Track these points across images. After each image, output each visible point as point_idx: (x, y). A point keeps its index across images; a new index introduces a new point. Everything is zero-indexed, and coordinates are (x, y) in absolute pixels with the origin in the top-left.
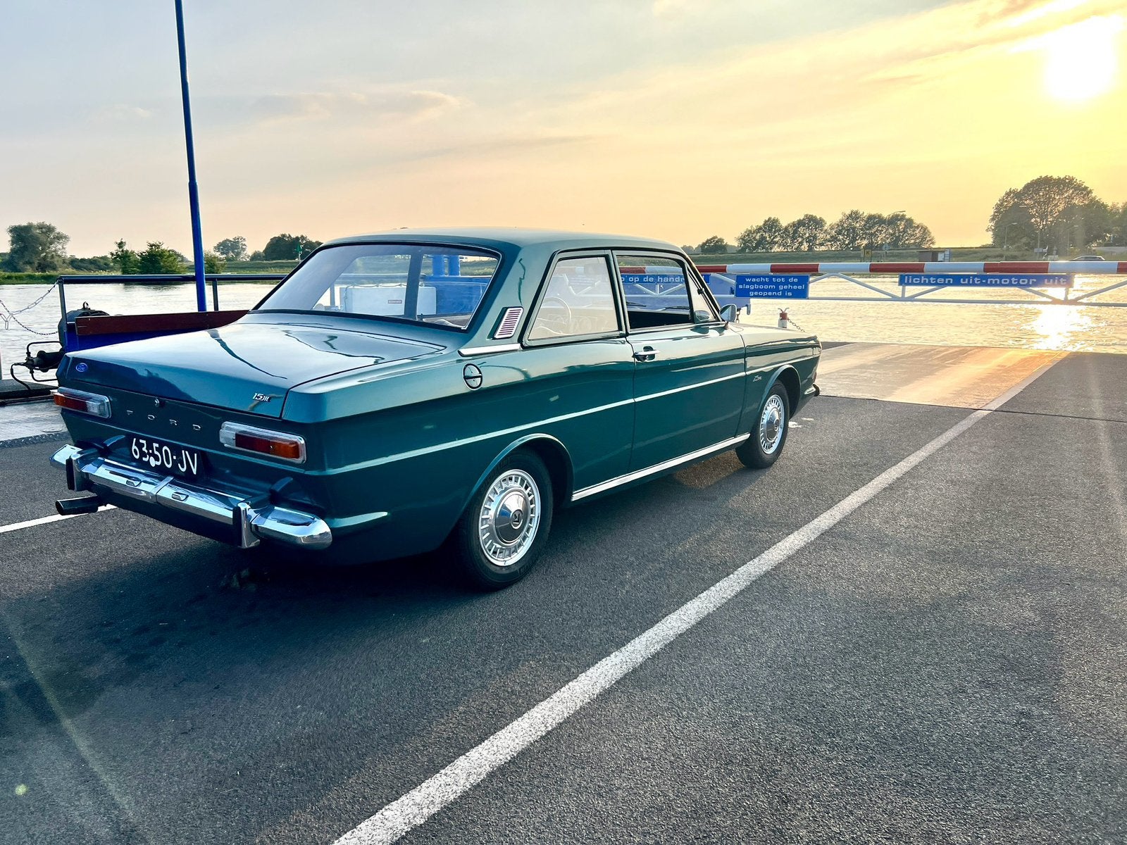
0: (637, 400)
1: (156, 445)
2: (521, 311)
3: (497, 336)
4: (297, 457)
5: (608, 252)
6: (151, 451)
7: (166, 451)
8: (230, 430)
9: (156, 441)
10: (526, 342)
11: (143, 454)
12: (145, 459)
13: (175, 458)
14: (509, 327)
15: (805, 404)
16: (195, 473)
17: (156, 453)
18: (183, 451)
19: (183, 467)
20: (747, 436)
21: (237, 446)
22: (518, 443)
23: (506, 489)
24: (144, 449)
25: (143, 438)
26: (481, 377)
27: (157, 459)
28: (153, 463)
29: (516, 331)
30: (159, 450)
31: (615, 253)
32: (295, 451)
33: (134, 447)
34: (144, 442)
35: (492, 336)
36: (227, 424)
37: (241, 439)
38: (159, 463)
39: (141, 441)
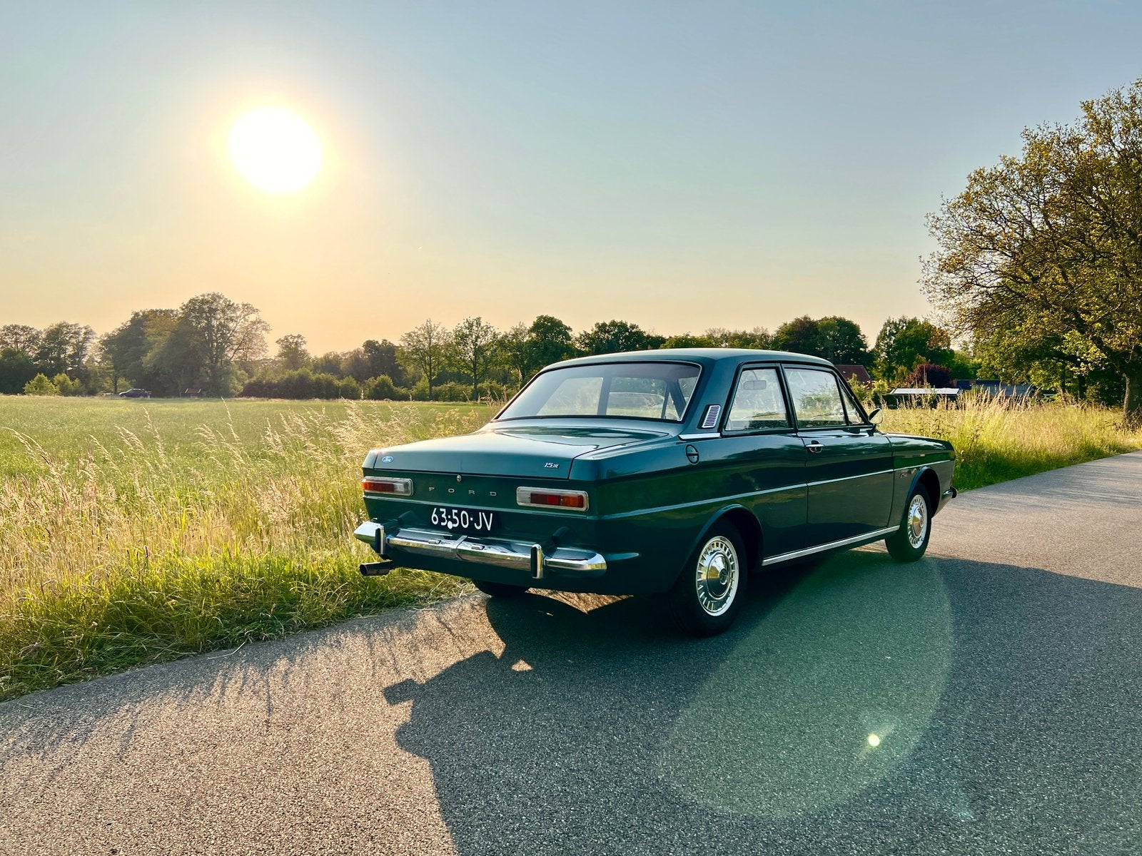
0: (809, 484)
1: (455, 511)
2: (719, 408)
3: (703, 426)
4: (582, 506)
5: (778, 365)
6: (449, 517)
7: (464, 515)
8: (524, 492)
9: (455, 508)
10: (724, 433)
11: (442, 520)
12: (443, 524)
13: (472, 519)
14: (712, 419)
15: (945, 503)
16: (489, 529)
17: (455, 517)
18: (480, 513)
19: (478, 525)
20: (896, 528)
21: (532, 502)
22: (723, 510)
23: (714, 551)
24: (444, 516)
25: (443, 507)
26: (697, 455)
27: (454, 522)
28: (450, 525)
29: (716, 422)
30: (458, 515)
31: (784, 365)
32: (580, 502)
33: (434, 515)
34: (444, 510)
35: (700, 427)
36: (521, 488)
37: (535, 498)
38: (456, 525)
39: (441, 510)
